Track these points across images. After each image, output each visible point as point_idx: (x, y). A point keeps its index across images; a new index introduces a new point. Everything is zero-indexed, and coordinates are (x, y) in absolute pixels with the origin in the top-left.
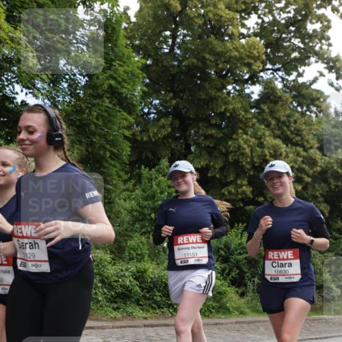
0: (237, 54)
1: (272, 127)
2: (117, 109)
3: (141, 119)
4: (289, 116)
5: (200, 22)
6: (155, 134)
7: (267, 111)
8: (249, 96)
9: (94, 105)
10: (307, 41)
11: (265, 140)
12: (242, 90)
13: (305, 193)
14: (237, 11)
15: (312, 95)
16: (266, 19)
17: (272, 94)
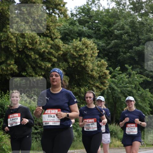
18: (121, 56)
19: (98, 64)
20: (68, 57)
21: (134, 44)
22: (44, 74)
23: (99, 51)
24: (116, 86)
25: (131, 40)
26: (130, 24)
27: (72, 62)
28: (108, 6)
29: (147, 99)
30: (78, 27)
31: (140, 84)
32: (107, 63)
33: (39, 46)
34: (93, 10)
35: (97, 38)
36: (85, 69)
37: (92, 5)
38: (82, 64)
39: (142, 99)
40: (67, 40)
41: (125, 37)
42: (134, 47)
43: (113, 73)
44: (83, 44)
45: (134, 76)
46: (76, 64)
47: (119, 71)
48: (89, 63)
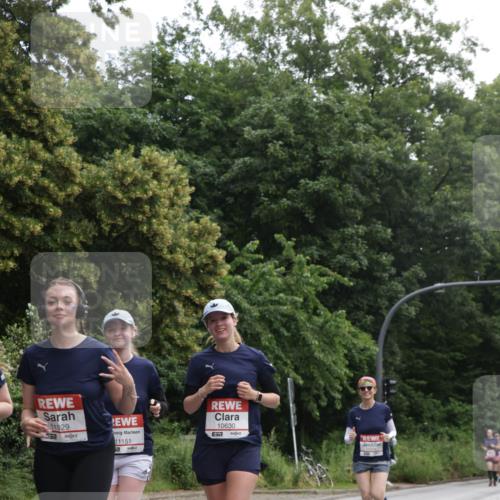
18: (261, 207)
19: (191, 230)
20: (99, 203)
21: (302, 170)
22: (21, 255)
23: (193, 188)
24: (246, 298)
25: (293, 158)
26: (290, 111)
27: (110, 222)
28: (225, 53)
29: (340, 342)
30: (131, 112)
31: (319, 295)
32: (219, 228)
33: (4, 165)
34: (177, 62)
35: (188, 150)
36: (150, 244)
37: (176, 45)
38: (140, 229)
39: (325, 339)
40: (96, 150)
41: (275, 150)
42: (302, 181)
43: (237, 259)
44: (147, 166)
45: (300, 269)
46: (123, 227)
47: (257, 251)
48: (162, 224)
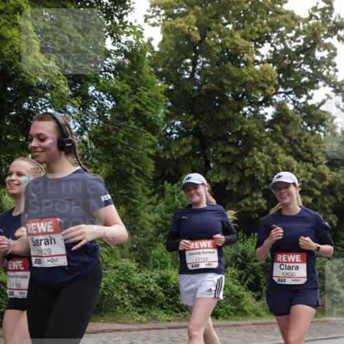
0: (252, 79)
1: (285, 144)
2: (142, 130)
3: (165, 139)
4: (300, 135)
5: (218, 50)
6: (177, 152)
7: (280, 130)
8: (263, 117)
9: (120, 127)
10: (315, 67)
11: (278, 157)
12: (257, 111)
13: (314, 205)
14: (252, 40)
15: (321, 115)
16: (278, 48)
17: (284, 115)
20: (337, 189)
27: (342, 197)
